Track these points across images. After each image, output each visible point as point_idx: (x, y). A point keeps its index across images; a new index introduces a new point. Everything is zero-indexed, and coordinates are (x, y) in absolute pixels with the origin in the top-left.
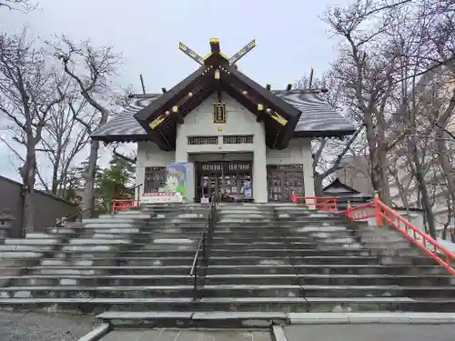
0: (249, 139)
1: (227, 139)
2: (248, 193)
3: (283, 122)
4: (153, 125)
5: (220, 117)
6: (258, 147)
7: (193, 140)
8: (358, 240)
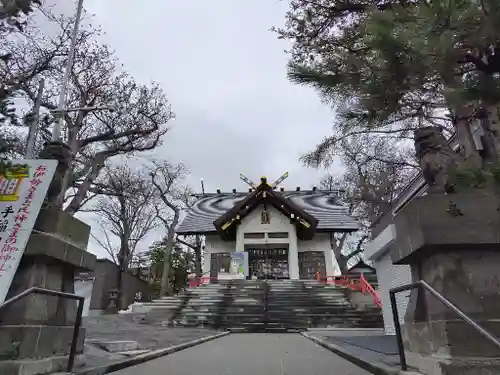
0: (285, 235)
1: (271, 235)
2: (285, 273)
3: (307, 225)
4: (224, 227)
5: (266, 220)
6: (292, 241)
7: (247, 235)
8: (348, 300)
